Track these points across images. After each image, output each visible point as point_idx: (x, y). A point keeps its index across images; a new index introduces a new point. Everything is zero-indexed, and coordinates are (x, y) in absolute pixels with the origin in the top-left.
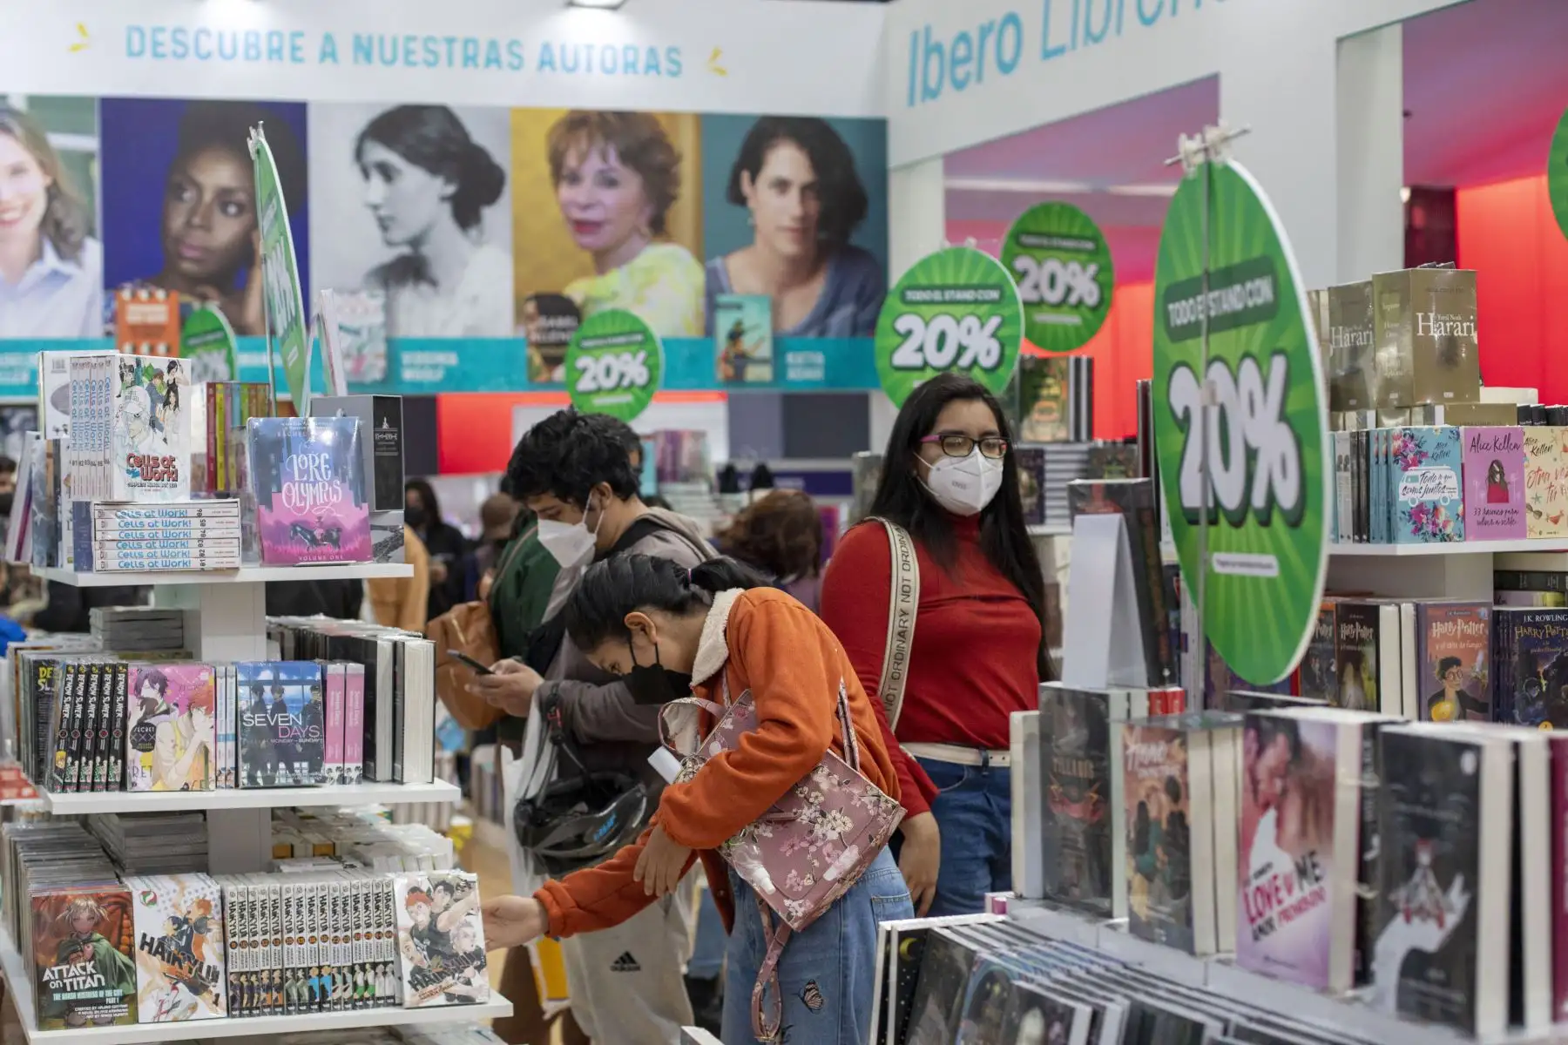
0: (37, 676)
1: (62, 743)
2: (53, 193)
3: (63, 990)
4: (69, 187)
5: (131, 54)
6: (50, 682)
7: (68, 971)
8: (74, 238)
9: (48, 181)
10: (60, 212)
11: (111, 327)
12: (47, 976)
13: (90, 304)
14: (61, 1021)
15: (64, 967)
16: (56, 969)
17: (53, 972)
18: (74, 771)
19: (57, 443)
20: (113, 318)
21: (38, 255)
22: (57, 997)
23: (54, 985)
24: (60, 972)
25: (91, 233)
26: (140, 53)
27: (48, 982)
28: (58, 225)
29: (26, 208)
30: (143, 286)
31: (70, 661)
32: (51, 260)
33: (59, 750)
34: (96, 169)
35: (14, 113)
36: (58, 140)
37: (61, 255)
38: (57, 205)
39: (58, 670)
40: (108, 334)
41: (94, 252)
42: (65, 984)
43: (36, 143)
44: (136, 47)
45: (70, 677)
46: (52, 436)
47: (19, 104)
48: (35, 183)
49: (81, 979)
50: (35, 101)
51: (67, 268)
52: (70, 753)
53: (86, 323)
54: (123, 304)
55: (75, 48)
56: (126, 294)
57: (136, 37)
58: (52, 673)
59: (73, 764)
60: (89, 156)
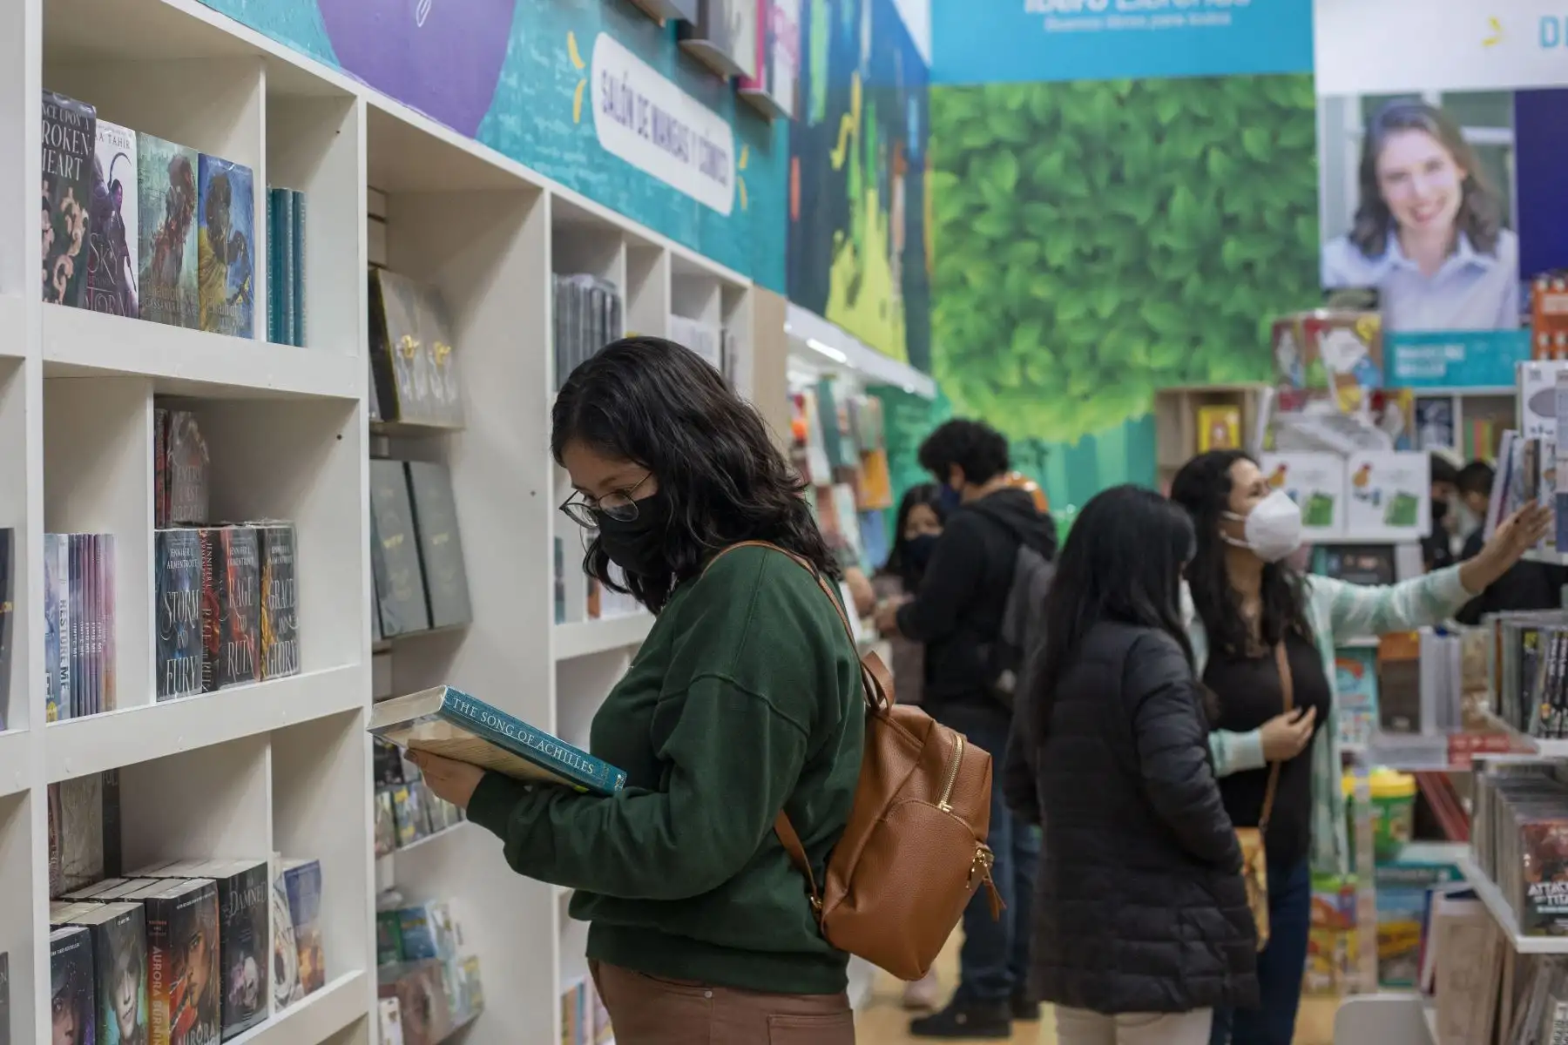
0: (1523, 640)
1: (1547, 697)
2: (1468, 186)
3: (1545, 903)
4: (1484, 180)
5: (1545, 44)
6: (1535, 646)
7: (1551, 888)
8: (1489, 230)
9: (1462, 174)
10: (1475, 206)
11: (1527, 318)
12: (1532, 891)
13: (1506, 295)
14: (1543, 930)
15: (1547, 885)
16: (1540, 886)
17: (1537, 888)
18: (1557, 721)
19: (1537, 443)
20: (1529, 308)
21: (1453, 248)
22: (1540, 909)
23: (1539, 899)
24: (1544, 889)
25: (1505, 224)
26: (1555, 43)
27: (1533, 897)
28: (1473, 218)
29: (1442, 202)
30: (1559, 276)
31: (1552, 627)
32: (1466, 253)
33: (1544, 702)
34: (1511, 162)
35: (1428, 110)
36: (1475, 135)
37: (1477, 247)
38: (1472, 197)
39: (1543, 636)
40: (1524, 325)
41: (1509, 243)
42: (1547, 899)
43: (1451, 139)
44: (1550, 37)
45: (1555, 641)
46: (1529, 436)
47: (1433, 100)
48: (1450, 178)
49: (1561, 896)
50: (1450, 98)
51: (1482, 260)
52: (1553, 705)
53: (1501, 315)
54: (1538, 295)
55: (1489, 42)
56: (1542, 285)
57: (1550, 27)
58: (1537, 639)
59: (1555, 714)
60: (1502, 149)
